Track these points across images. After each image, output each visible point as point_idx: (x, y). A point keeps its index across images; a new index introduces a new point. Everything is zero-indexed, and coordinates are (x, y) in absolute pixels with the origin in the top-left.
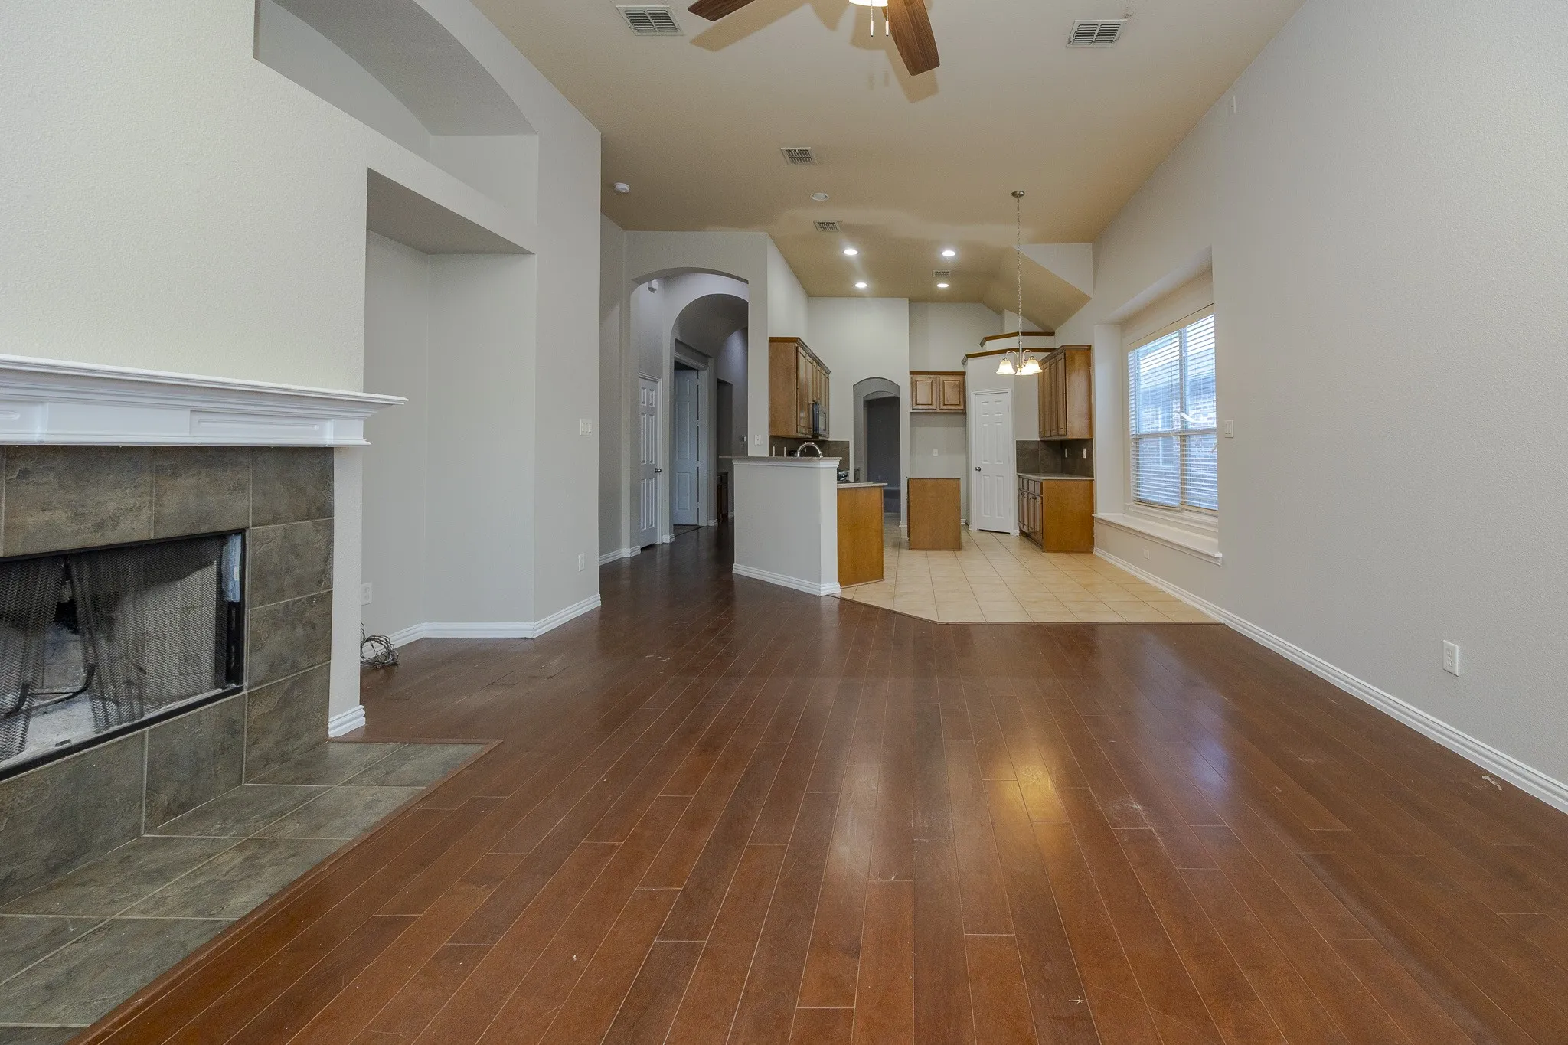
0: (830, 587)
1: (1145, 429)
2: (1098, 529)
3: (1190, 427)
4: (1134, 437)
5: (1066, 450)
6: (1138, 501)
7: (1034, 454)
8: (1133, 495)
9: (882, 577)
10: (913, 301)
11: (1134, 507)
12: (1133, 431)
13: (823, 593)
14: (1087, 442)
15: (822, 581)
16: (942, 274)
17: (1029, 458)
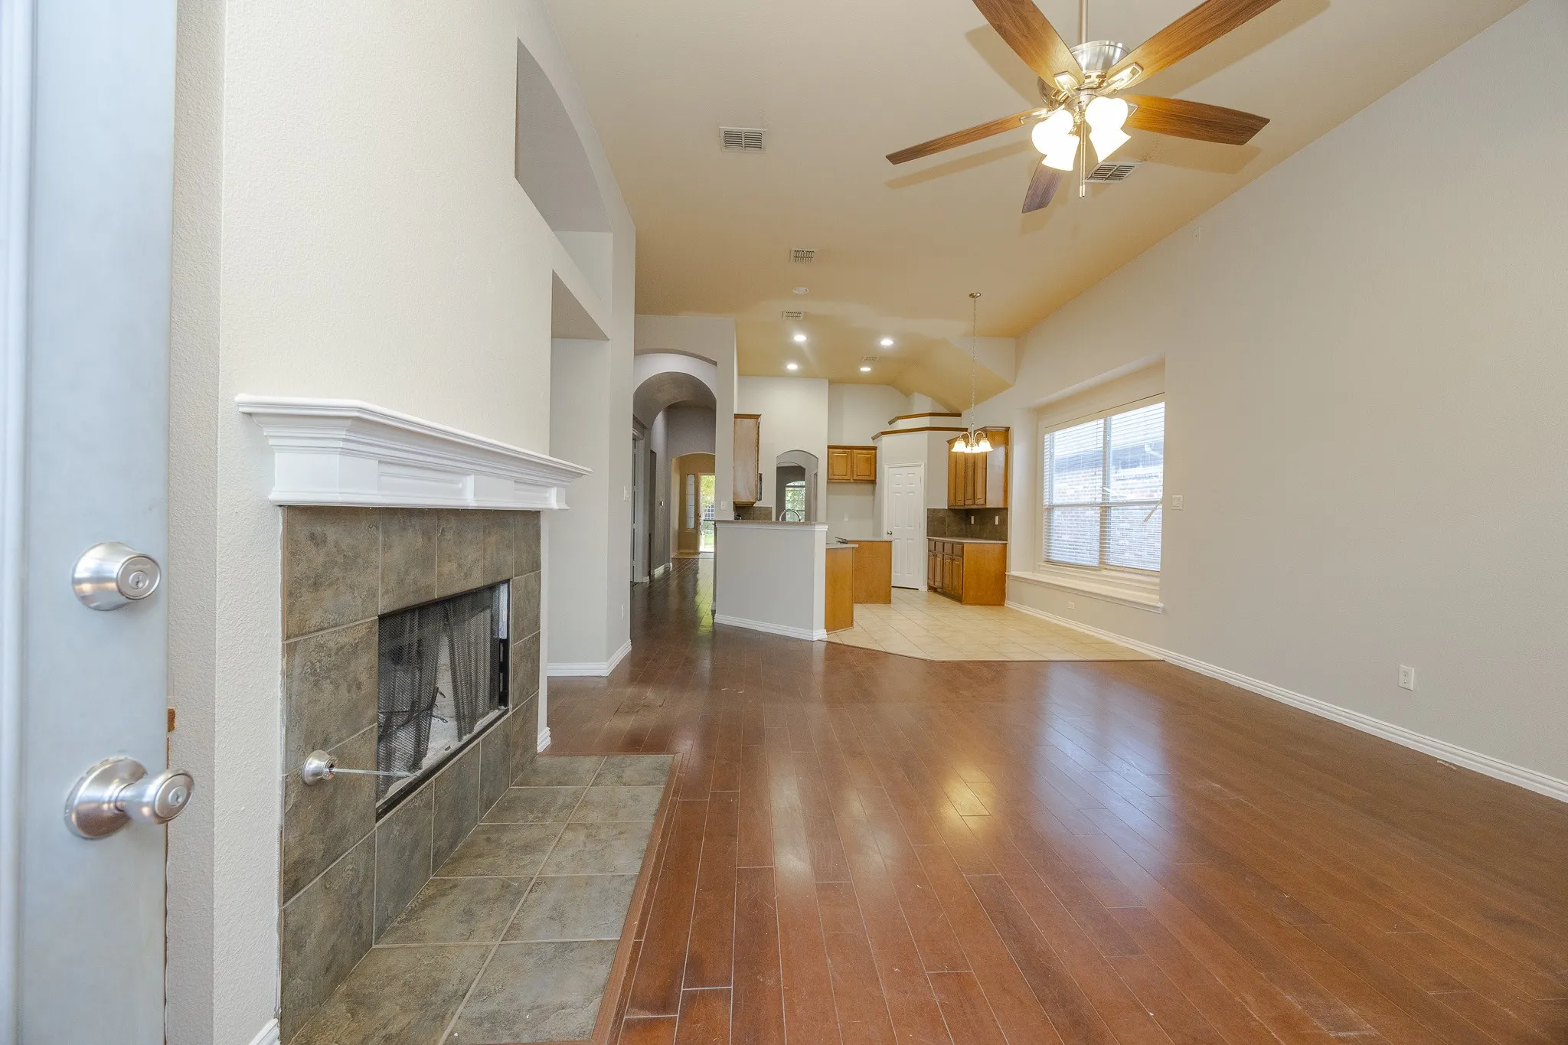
0: (820, 634)
1: (1056, 501)
2: (1010, 585)
3: (1111, 500)
4: (1046, 507)
5: (973, 517)
6: (1049, 561)
7: (942, 521)
8: (1044, 557)
9: (852, 625)
10: (832, 382)
11: (1044, 566)
12: (1046, 502)
13: (815, 639)
14: (1003, 511)
15: (814, 627)
16: (871, 360)
17: (937, 523)
